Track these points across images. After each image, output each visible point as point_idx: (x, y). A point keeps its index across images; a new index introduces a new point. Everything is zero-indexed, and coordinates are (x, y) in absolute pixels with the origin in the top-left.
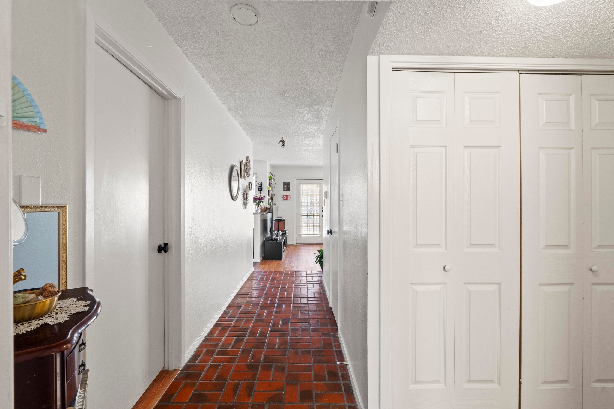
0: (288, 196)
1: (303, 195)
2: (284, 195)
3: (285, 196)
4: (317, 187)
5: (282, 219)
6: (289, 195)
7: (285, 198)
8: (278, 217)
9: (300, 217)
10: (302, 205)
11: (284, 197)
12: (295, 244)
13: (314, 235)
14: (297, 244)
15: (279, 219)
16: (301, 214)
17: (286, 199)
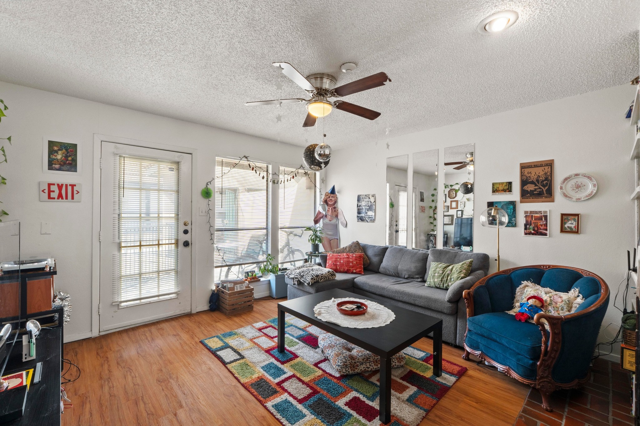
0: (70, 188)
1: (127, 188)
2: (49, 185)
3: (54, 188)
4: (171, 170)
5: (43, 269)
6: (73, 186)
7: (55, 195)
8: (22, 263)
9: (116, 253)
10: (123, 215)
11: (50, 191)
12: (95, 333)
13: (142, 301)
14: (102, 334)
15: (23, 271)
16: (120, 244)
17: (60, 196)
